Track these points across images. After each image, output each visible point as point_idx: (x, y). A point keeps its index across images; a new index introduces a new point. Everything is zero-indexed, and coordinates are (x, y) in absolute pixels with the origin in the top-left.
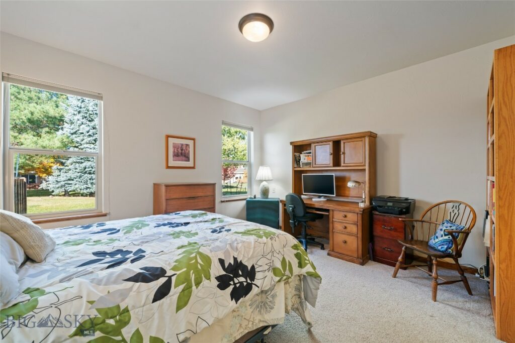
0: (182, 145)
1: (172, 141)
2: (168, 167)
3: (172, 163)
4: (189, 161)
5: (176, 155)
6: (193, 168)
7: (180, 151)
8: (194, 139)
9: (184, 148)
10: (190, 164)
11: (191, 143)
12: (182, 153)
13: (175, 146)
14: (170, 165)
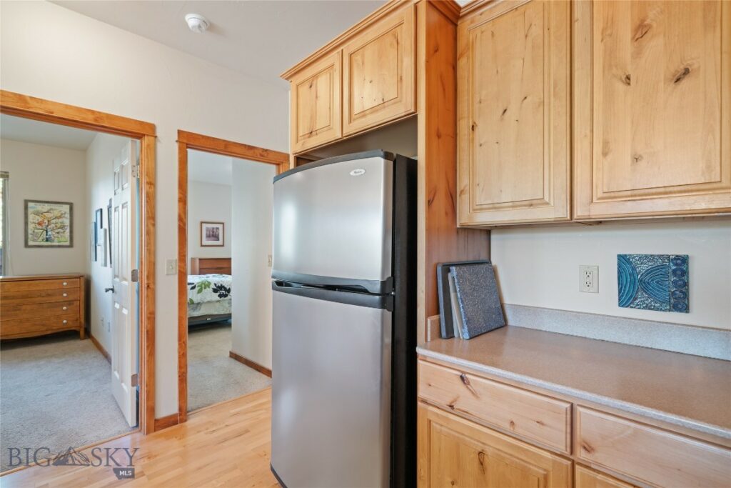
0: (213, 228)
1: (205, 226)
2: (202, 246)
3: (205, 242)
4: (218, 240)
5: (208, 236)
6: (223, 246)
7: (211, 233)
8: (223, 224)
9: (215, 230)
10: (220, 242)
11: (220, 226)
12: (213, 235)
13: (207, 229)
14: (203, 244)
